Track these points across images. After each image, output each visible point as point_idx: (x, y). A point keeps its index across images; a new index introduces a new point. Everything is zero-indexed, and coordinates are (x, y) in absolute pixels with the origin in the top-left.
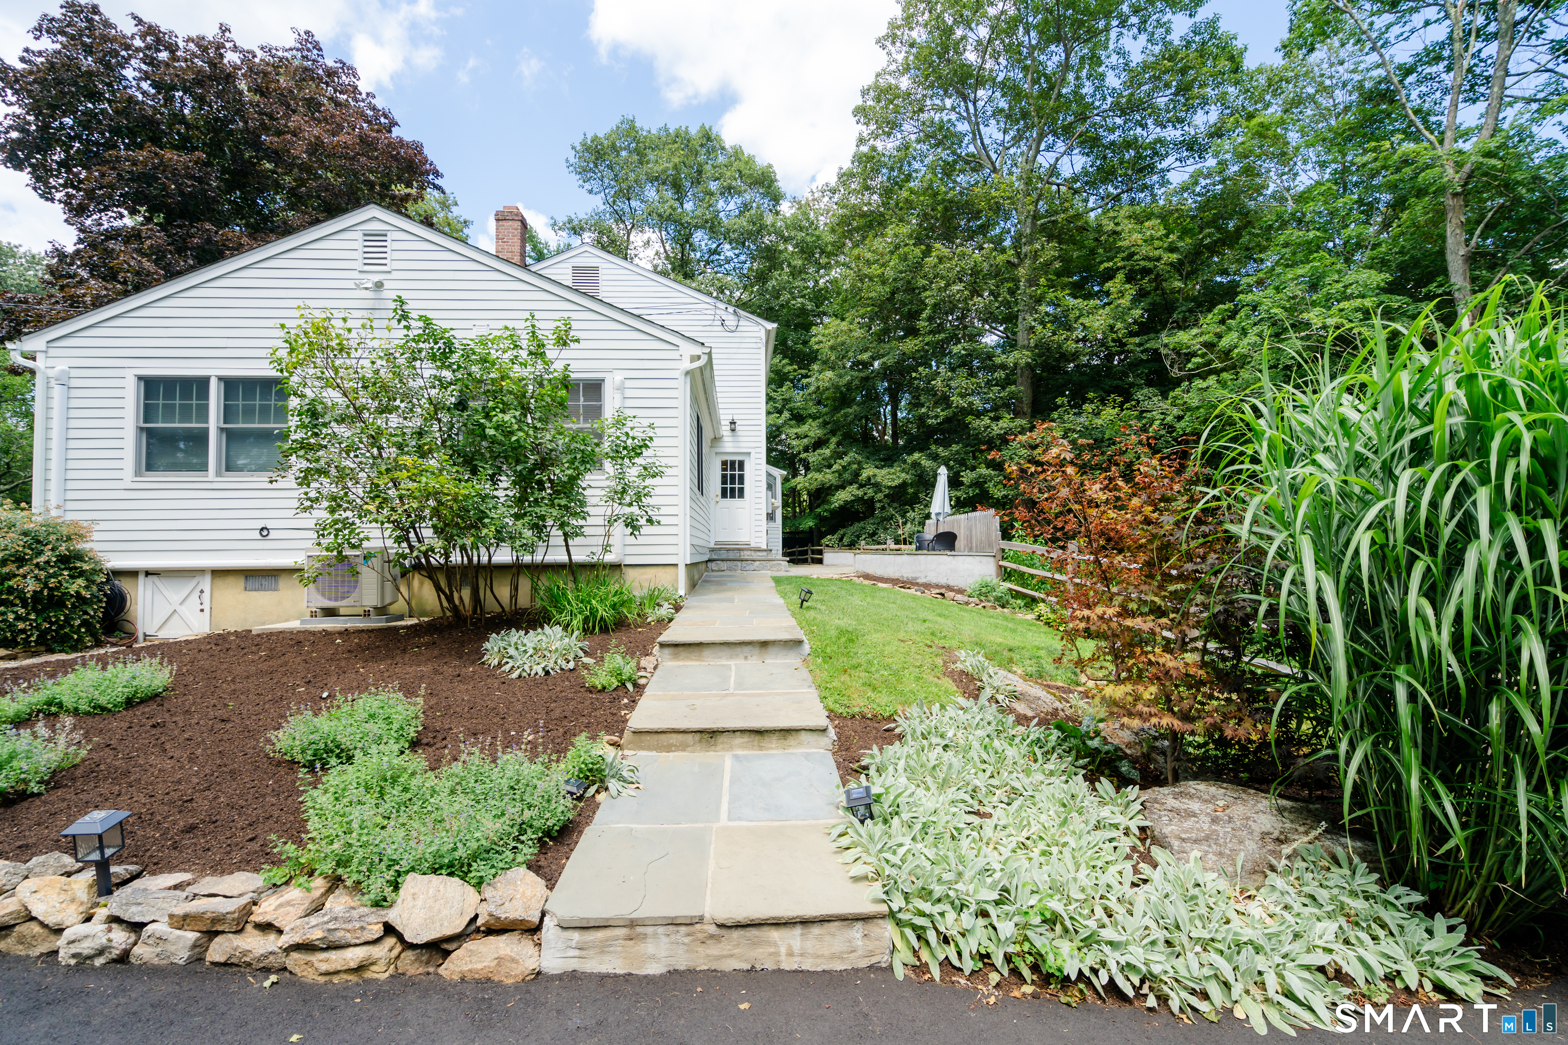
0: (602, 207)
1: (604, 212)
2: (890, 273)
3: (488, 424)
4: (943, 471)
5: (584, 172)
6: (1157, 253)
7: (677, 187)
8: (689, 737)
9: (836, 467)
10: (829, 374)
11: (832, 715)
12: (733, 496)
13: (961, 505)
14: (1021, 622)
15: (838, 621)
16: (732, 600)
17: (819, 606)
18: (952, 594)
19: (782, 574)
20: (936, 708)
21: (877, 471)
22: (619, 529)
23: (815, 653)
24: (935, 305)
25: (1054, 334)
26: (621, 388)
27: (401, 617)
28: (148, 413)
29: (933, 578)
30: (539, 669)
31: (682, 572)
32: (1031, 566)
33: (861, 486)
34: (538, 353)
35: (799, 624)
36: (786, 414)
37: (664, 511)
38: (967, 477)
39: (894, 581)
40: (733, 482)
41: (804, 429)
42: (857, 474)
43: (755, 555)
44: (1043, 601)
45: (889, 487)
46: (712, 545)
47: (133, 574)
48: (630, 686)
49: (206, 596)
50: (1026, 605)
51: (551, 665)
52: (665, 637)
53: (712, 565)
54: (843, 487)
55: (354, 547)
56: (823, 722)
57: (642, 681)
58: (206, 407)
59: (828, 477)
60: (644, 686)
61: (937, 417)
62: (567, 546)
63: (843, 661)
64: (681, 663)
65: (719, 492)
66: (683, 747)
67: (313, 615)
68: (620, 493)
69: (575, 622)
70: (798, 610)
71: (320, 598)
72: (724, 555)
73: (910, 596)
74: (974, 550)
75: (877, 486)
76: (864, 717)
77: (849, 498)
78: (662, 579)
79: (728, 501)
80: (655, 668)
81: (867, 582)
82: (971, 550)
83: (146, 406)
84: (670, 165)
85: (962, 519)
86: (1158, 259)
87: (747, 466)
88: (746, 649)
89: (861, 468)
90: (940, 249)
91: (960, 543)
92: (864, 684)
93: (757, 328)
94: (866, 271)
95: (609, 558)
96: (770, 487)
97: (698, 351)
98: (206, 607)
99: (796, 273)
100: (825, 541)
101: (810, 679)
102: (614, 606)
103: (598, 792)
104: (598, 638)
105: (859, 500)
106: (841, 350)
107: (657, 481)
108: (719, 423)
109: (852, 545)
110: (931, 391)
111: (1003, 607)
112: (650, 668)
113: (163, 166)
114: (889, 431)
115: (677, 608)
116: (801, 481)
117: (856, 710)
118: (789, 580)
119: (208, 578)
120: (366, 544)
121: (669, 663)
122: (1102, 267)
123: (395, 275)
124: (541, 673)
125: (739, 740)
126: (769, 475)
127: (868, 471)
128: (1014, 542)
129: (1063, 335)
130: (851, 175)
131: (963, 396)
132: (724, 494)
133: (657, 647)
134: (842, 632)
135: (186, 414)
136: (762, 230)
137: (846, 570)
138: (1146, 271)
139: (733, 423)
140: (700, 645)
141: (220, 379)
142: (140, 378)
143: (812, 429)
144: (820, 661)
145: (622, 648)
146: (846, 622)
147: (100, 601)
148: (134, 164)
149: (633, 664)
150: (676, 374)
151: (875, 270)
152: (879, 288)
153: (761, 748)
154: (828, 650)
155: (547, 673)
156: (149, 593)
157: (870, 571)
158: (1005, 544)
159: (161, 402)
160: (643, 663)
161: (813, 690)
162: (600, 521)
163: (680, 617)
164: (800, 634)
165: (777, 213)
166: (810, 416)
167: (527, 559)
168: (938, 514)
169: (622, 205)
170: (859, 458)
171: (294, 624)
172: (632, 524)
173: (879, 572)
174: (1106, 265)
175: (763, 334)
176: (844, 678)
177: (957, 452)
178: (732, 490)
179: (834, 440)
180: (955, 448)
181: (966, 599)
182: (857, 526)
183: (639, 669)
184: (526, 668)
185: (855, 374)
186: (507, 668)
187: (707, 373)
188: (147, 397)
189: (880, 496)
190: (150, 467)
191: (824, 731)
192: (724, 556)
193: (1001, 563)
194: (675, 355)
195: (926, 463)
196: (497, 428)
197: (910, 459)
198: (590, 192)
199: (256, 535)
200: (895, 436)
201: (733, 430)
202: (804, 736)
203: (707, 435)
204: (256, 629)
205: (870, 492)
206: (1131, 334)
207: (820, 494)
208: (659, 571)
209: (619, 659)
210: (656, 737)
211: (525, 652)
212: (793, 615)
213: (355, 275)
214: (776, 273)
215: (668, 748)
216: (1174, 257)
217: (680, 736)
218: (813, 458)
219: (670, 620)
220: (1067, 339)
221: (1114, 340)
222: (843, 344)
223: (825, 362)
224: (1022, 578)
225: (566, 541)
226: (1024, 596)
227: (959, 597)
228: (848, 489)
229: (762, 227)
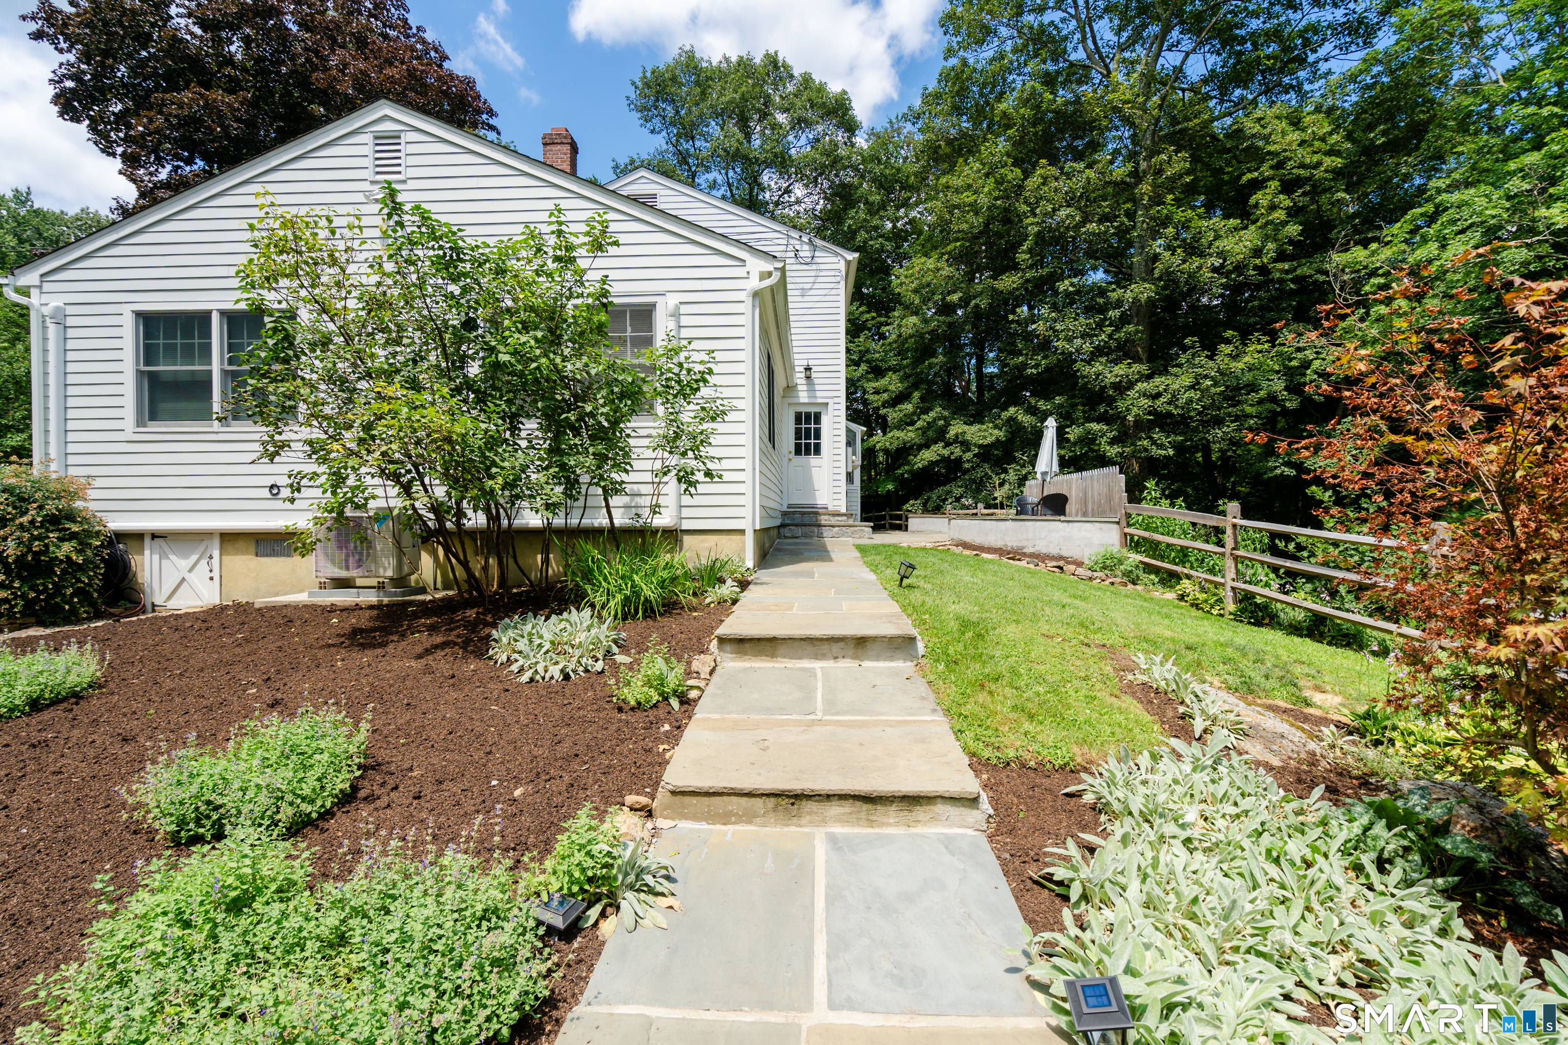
0: (665, 147)
1: (667, 151)
2: (983, 200)
3: (501, 348)
4: (1051, 423)
5: (646, 111)
6: (1316, 158)
7: (743, 123)
8: (759, 802)
9: (919, 424)
10: (913, 319)
11: (978, 764)
12: (808, 453)
13: (1069, 464)
14: (1158, 602)
15: (955, 608)
16: (810, 574)
17: (922, 584)
18: (1072, 568)
19: (865, 541)
20: (1144, 760)
21: (966, 428)
22: (671, 486)
23: (934, 655)
24: (1038, 234)
25: (1184, 262)
26: (676, 315)
27: (423, 590)
28: (149, 354)
29: (1042, 547)
30: (555, 671)
31: (749, 541)
32: (1171, 534)
33: (948, 444)
34: (566, 260)
35: (904, 608)
36: (864, 367)
37: (726, 464)
38: (1073, 433)
39: (1000, 551)
40: (808, 437)
41: (882, 383)
42: (943, 431)
43: (834, 520)
44: (1188, 577)
45: (980, 446)
46: (785, 509)
47: (138, 537)
48: (675, 703)
49: (216, 561)
50: (1162, 582)
51: (572, 666)
52: (730, 626)
53: (786, 532)
54: (927, 446)
55: (357, 507)
56: (970, 784)
57: (693, 694)
58: (209, 345)
59: (909, 435)
60: (696, 701)
61: (1037, 366)
62: (608, 506)
63: (974, 670)
64: (747, 664)
65: (793, 449)
66: (748, 817)
67: (322, 586)
68: (671, 442)
69: (612, 603)
70: (897, 590)
71: (329, 565)
72: (798, 519)
73: (1020, 570)
74: (1089, 515)
75: (966, 445)
76: (1023, 766)
77: (935, 458)
78: (725, 548)
79: (802, 459)
80: (711, 673)
81: (967, 552)
82: (1085, 514)
83: (147, 347)
84: (737, 96)
85: (1074, 479)
86: (1319, 164)
87: (824, 419)
88: (836, 648)
89: (948, 425)
90: (1044, 169)
91: (1071, 507)
92: (1015, 708)
93: (835, 260)
94: (956, 200)
95: (662, 521)
96: (850, 443)
97: (768, 267)
98: (216, 574)
99: (873, 209)
100: (907, 506)
101: (932, 697)
102: (662, 584)
103: (603, 915)
104: (641, 625)
105: (944, 460)
106: (925, 291)
107: (719, 427)
108: (793, 368)
109: (937, 510)
110: (1028, 337)
111: (1134, 583)
112: (705, 672)
113: (209, 106)
114: (974, 387)
115: (744, 585)
116: (880, 440)
117: (1011, 753)
118: (877, 549)
119: (217, 542)
120: (372, 504)
121: (731, 664)
122: (1245, 178)
123: (411, 184)
124: (558, 676)
125: (835, 809)
126: (849, 431)
127: (956, 428)
128: (1144, 505)
129: (1196, 262)
130: (937, 96)
131: (1069, 340)
132: (798, 451)
133: (715, 642)
134: (965, 624)
135: (188, 354)
136: (836, 161)
137: (938, 537)
138: (1298, 182)
139: (808, 369)
140: (773, 640)
141: (222, 313)
142: (138, 314)
143: (892, 383)
144: (941, 667)
145: (664, 648)
146: (964, 608)
147: (98, 567)
148: (181, 106)
149: (680, 669)
150: (742, 296)
151: (968, 197)
152: (970, 216)
153: (871, 823)
154: (951, 651)
155: (567, 677)
156: (156, 557)
157: (968, 539)
158: (1133, 509)
159: (161, 341)
160: (695, 666)
161: (939, 717)
162: (648, 477)
163: (748, 596)
164: (906, 627)
165: (853, 145)
166: (890, 369)
167: (559, 522)
168: (1044, 474)
169: (686, 145)
170: (946, 413)
171: (302, 597)
172: (686, 479)
173: (978, 540)
174: (1249, 176)
175: (842, 266)
176: (982, 697)
177: (1061, 406)
178: (808, 446)
179: (916, 395)
180: (1058, 400)
181: (1089, 573)
182: (940, 490)
183: (688, 674)
184: (540, 668)
185: (941, 318)
186: (515, 668)
187: (779, 298)
188: (147, 336)
189: (968, 455)
190: (153, 416)
191: (974, 801)
192: (798, 521)
193: (1127, 530)
194: (740, 272)
195: (1025, 419)
196: (515, 353)
197: (1005, 415)
198: (652, 132)
199: (266, 493)
200: (980, 389)
201: (808, 378)
202: (941, 809)
203: (780, 382)
204: (260, 602)
205: (957, 451)
206: (1281, 256)
207: (902, 453)
208: (724, 538)
209: (660, 663)
210: (706, 800)
211: (540, 646)
212: (893, 596)
213: (366, 186)
214: (852, 213)
215: (725, 818)
216: (1338, 162)
217: (744, 801)
218: (893, 415)
219: (735, 602)
220: (1200, 268)
221: (1256, 268)
222: (928, 285)
223: (907, 307)
224: (1153, 548)
225: (606, 500)
226: (1156, 570)
227: (1080, 571)
228: (934, 448)
229: (836, 160)
